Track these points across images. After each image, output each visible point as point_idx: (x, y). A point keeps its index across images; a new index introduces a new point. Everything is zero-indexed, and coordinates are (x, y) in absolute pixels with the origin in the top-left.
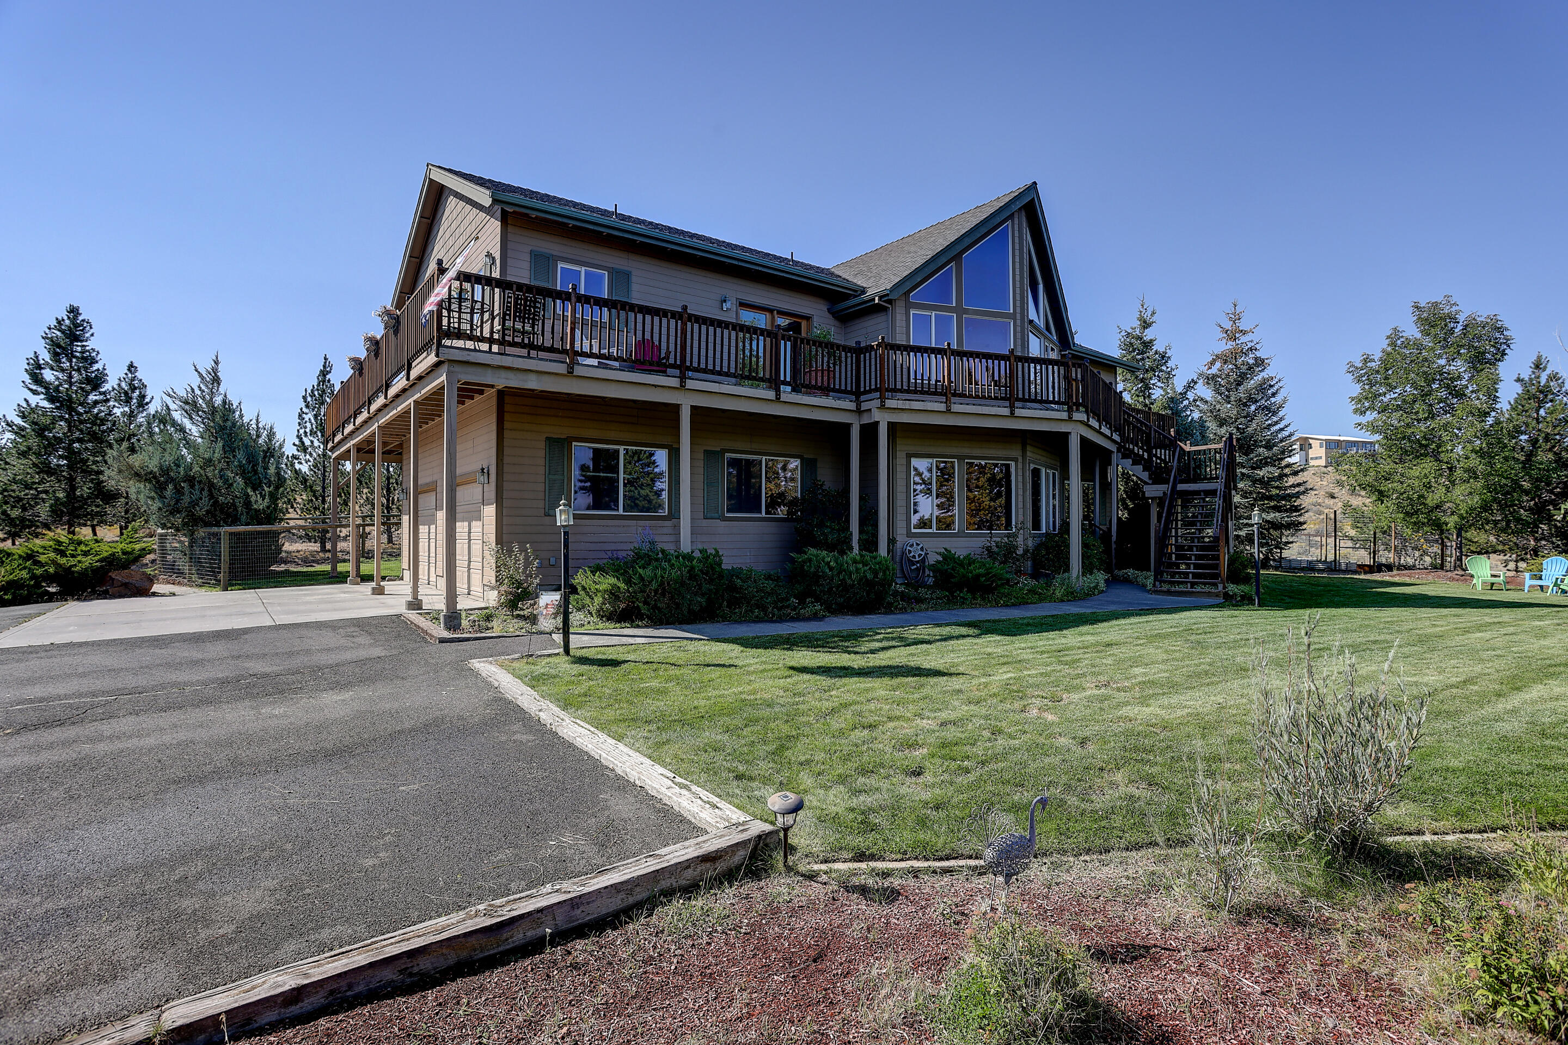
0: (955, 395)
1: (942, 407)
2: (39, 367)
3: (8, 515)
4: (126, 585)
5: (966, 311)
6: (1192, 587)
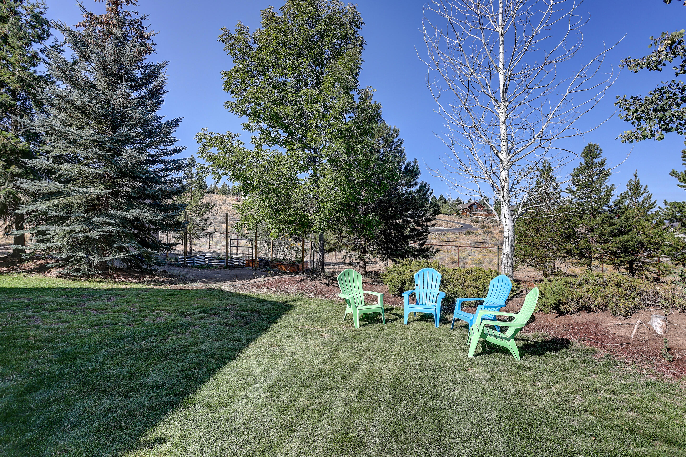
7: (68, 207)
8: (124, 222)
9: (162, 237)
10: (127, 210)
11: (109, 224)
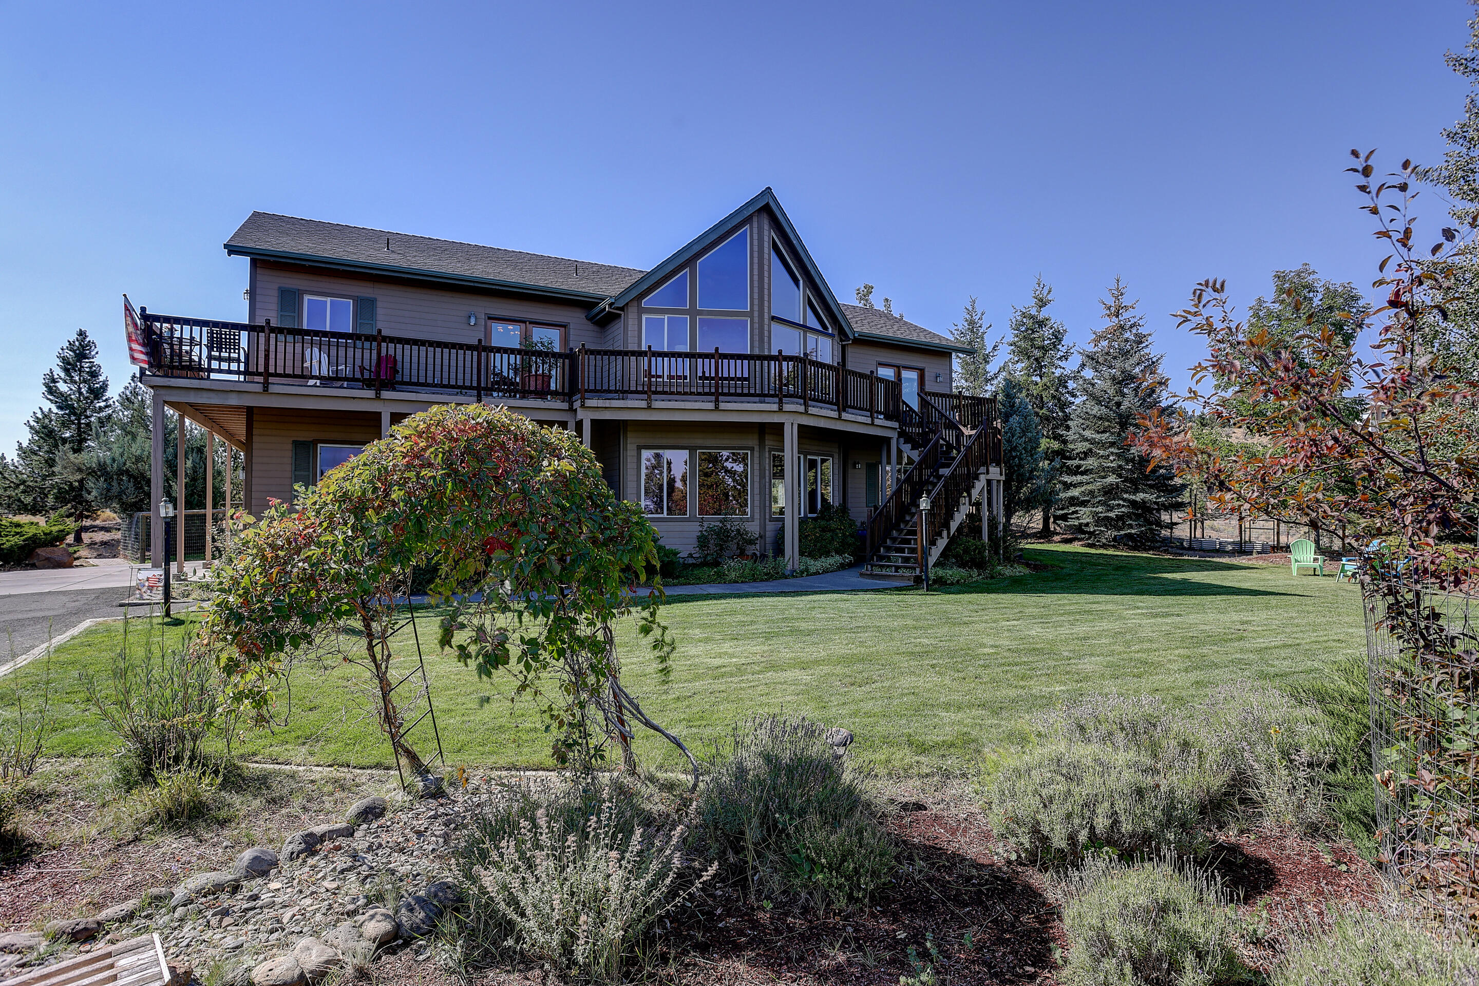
0: (656, 393)
1: (643, 404)
2: (54, 381)
3: (22, 502)
4: (48, 559)
5: (700, 313)
6: (896, 571)
7: (1091, 492)
8: (1133, 503)
9: (1165, 517)
10: (1134, 494)
11: (1123, 506)
